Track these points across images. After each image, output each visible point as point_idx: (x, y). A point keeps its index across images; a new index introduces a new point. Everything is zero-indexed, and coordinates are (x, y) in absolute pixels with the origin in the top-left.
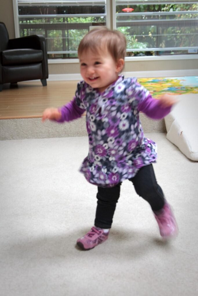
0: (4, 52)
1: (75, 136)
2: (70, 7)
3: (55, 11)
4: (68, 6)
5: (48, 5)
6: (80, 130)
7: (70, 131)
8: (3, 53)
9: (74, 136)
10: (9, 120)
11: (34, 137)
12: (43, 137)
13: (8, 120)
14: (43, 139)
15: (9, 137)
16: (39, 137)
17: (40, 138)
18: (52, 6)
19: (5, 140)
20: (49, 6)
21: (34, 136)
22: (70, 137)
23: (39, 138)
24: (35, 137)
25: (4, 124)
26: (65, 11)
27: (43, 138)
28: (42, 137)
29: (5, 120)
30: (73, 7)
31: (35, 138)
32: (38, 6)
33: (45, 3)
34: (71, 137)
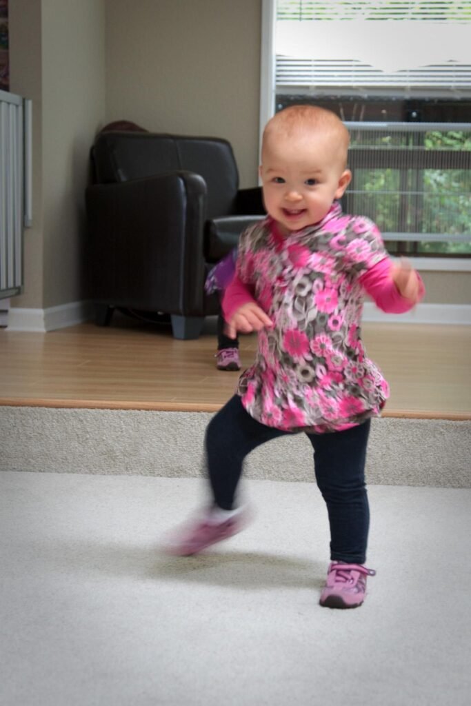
0: (216, 221)
1: (397, 482)
2: (431, 101)
3: (384, 112)
4: (427, 100)
5: (365, 95)
6: (417, 465)
7: (386, 466)
8: (214, 224)
9: (395, 484)
10: (196, 413)
11: (267, 476)
12: (298, 478)
13: (192, 414)
14: (298, 483)
15: (191, 469)
16: (284, 477)
17: (287, 480)
18: (377, 97)
19: (179, 477)
20: (369, 97)
21: (269, 472)
22: (383, 484)
23: (283, 479)
24: (271, 475)
25: (179, 426)
26: (414, 114)
27: (298, 480)
28: (292, 477)
29: (185, 413)
30: (441, 101)
31: (271, 479)
32: (336, 96)
33: (357, 88)
34: (386, 487)
